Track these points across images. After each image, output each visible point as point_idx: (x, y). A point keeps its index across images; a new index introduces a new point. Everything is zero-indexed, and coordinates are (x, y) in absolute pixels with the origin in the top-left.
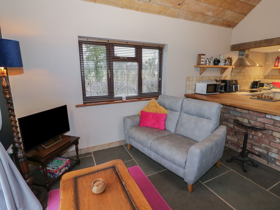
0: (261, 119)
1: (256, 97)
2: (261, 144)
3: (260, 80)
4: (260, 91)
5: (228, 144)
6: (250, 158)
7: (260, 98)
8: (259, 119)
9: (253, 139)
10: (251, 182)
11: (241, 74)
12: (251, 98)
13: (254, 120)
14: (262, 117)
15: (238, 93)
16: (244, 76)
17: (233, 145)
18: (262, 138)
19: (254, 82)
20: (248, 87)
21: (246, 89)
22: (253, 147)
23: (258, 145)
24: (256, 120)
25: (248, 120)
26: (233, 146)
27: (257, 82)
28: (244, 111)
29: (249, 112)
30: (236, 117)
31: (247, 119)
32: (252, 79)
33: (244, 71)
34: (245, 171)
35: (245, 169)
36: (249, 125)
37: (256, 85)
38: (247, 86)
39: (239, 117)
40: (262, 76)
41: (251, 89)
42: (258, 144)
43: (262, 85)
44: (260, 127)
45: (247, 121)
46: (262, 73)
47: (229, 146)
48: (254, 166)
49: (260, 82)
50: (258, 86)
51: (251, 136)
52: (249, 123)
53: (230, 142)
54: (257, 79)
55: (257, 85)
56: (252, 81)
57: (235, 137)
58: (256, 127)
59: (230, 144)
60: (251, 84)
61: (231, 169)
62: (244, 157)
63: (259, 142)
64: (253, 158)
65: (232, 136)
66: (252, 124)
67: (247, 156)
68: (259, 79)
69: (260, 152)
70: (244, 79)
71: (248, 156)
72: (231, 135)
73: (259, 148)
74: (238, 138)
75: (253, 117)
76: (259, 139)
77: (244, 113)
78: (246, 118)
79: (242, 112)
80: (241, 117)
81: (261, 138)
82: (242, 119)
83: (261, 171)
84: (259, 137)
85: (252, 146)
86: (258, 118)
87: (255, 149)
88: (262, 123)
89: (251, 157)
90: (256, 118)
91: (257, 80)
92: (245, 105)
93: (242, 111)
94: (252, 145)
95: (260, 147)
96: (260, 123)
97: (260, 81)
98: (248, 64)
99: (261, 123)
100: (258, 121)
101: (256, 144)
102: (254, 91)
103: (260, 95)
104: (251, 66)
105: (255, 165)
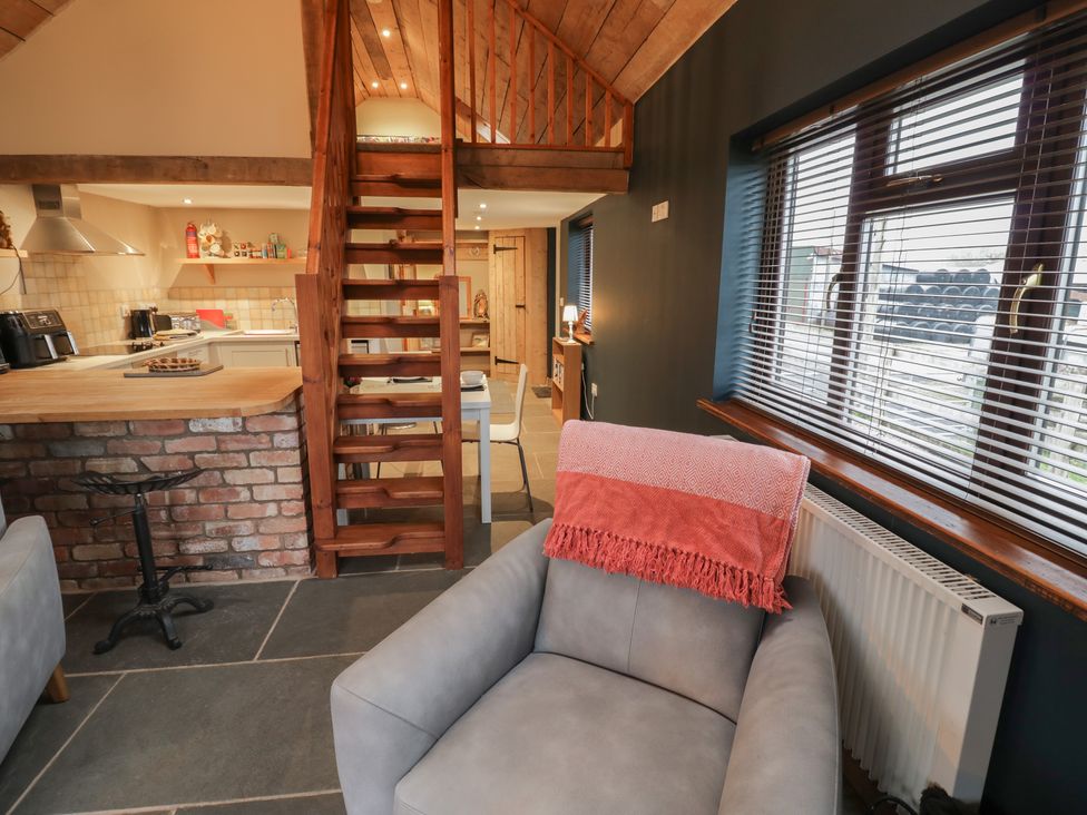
0: (177, 441)
1: (145, 370)
2: (204, 527)
3: (153, 305)
4: (162, 345)
5: (89, 580)
6: (177, 593)
7: (157, 370)
8: (173, 446)
9: (174, 521)
10: (200, 670)
11: (72, 286)
12: (126, 376)
13: (157, 452)
14: (180, 436)
15: (75, 364)
16: (88, 292)
17: (108, 574)
18: (199, 504)
19: (133, 312)
20: (116, 335)
21: (109, 344)
22: (182, 548)
23: (196, 533)
24: (163, 452)
25: (136, 458)
26: (112, 577)
27: (144, 314)
28: (109, 431)
29: (128, 428)
30: (88, 463)
31: (131, 455)
32: (122, 302)
33: (78, 270)
34: (173, 646)
35: (171, 638)
36: (144, 477)
37: (140, 323)
38: (114, 332)
39: (100, 457)
40: (156, 292)
41: (130, 342)
42: (195, 529)
43: (165, 322)
44: (182, 471)
45: (134, 463)
46: (154, 281)
47: (94, 585)
48: (200, 610)
49: (159, 313)
50: (153, 329)
51: (163, 514)
52: (143, 468)
53: (95, 568)
54: (143, 300)
55: (146, 324)
56: (127, 308)
57: (108, 543)
58: (170, 476)
59: (99, 576)
60: (123, 321)
61: (120, 672)
62: (158, 599)
63: (194, 521)
64: (193, 585)
65: (96, 541)
66: (153, 469)
67: (166, 589)
68: (149, 301)
69: (209, 553)
70: (90, 304)
71: (171, 586)
72: (90, 540)
73: (200, 542)
74: (120, 538)
75: (149, 442)
76: (191, 513)
77: (112, 438)
78: (126, 455)
79: (105, 437)
80: (106, 455)
81: (197, 507)
82: (111, 462)
83: (226, 611)
84: (190, 505)
85: (178, 547)
86: (166, 441)
87: (191, 552)
88: (184, 454)
89: (187, 585)
90: (159, 443)
91: (143, 306)
92: (104, 405)
93: (101, 434)
94: (177, 541)
95: (205, 537)
96: (177, 457)
97: (155, 310)
98: (87, 244)
99: (181, 457)
100: (168, 452)
101: (189, 533)
102: (139, 348)
103: (157, 360)
104: (99, 253)
105: (204, 605)
